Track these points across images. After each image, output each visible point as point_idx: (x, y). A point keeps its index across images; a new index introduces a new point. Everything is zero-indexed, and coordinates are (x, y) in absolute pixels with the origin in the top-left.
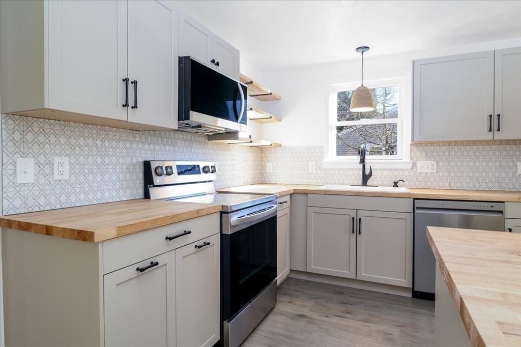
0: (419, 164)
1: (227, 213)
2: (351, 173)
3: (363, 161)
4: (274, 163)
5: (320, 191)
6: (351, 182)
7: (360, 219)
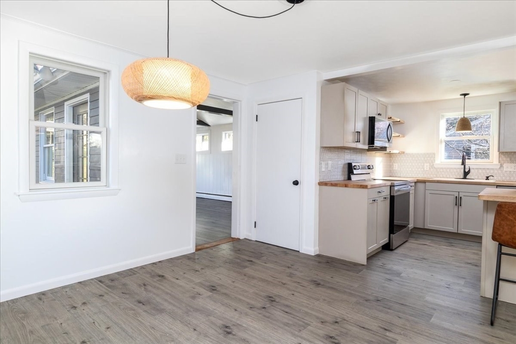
0: (505, 165)
1: (394, 186)
2: (455, 170)
3: (463, 163)
4: (399, 164)
5: (434, 181)
6: (455, 177)
7: (461, 197)
